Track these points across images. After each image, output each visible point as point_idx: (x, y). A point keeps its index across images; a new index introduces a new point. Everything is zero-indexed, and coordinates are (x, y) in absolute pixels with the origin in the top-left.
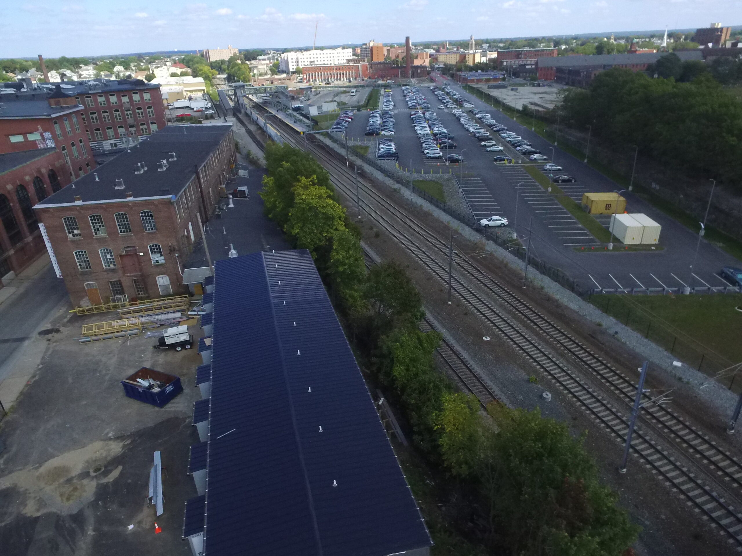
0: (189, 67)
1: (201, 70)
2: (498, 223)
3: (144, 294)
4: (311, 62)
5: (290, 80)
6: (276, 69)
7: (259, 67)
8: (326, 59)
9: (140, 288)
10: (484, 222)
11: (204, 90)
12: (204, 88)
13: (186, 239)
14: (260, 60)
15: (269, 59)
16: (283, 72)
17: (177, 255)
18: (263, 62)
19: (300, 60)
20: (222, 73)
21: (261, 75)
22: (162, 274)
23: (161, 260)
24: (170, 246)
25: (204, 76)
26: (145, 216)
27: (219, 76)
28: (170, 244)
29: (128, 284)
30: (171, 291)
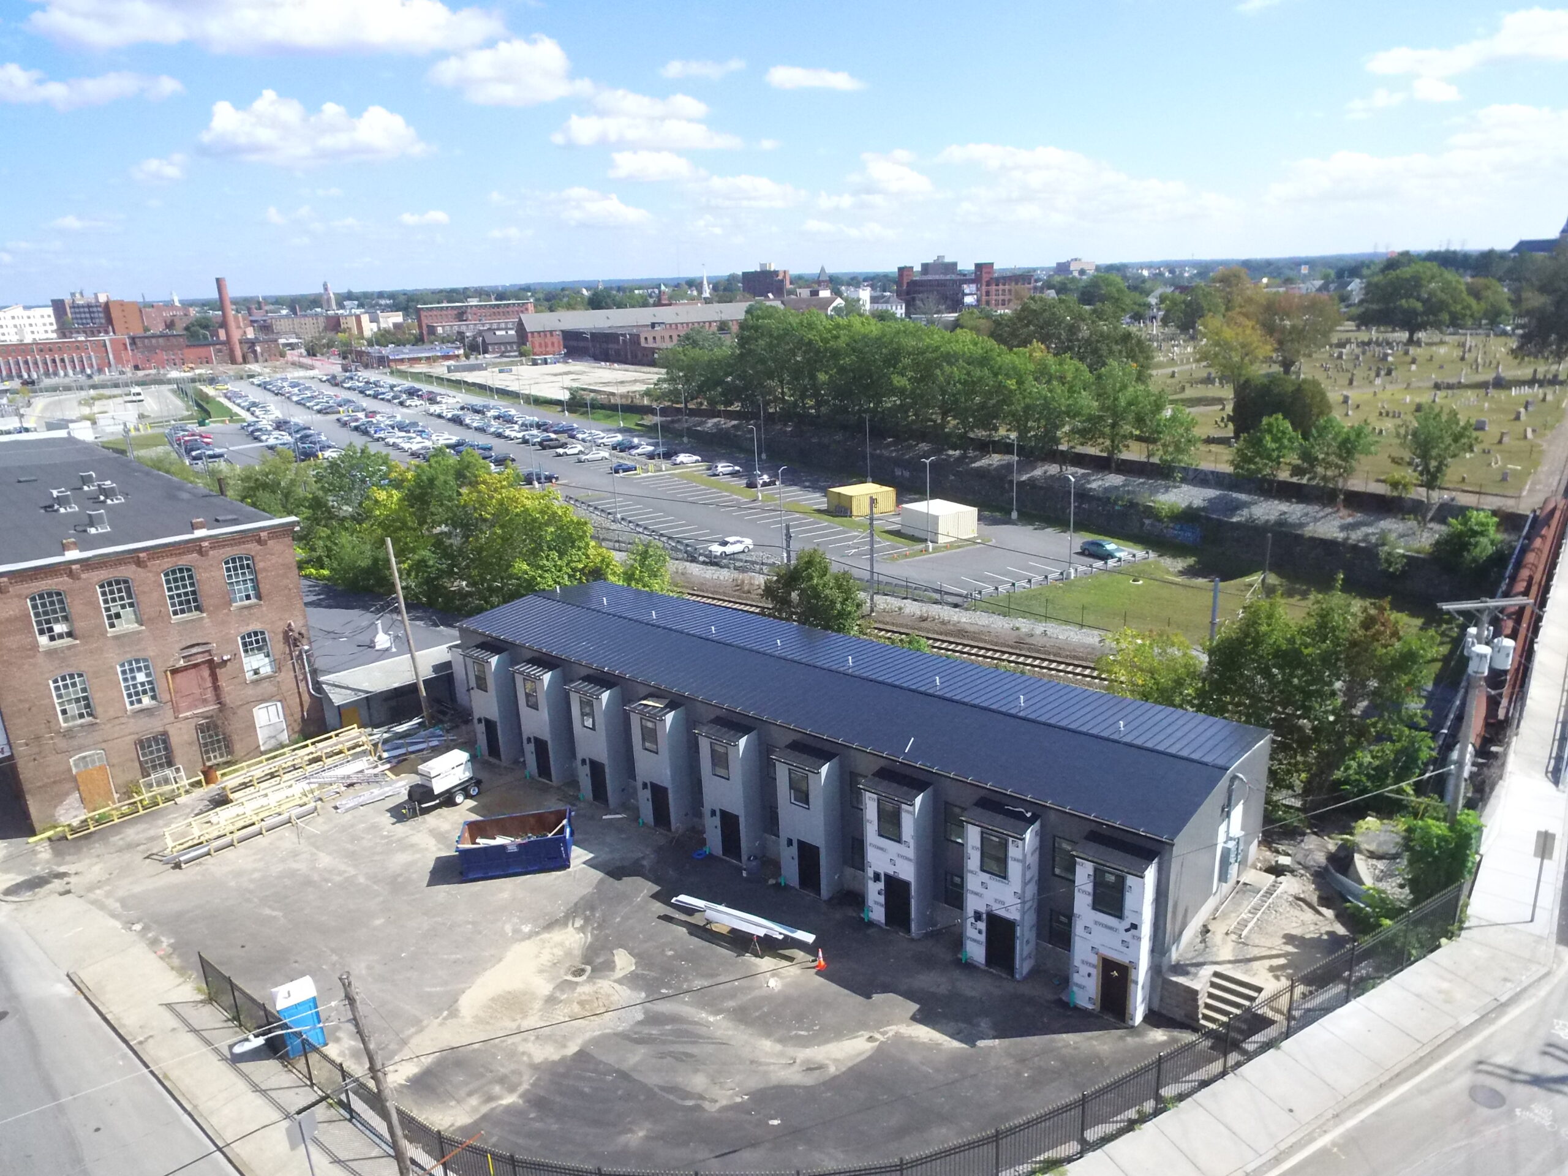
2: (741, 546)
3: (221, 756)
9: (212, 743)
17: (305, 648)
22: (266, 701)
23: (266, 667)
24: (291, 630)
26: (235, 569)
28: (291, 626)
29: (186, 737)
30: (284, 737)
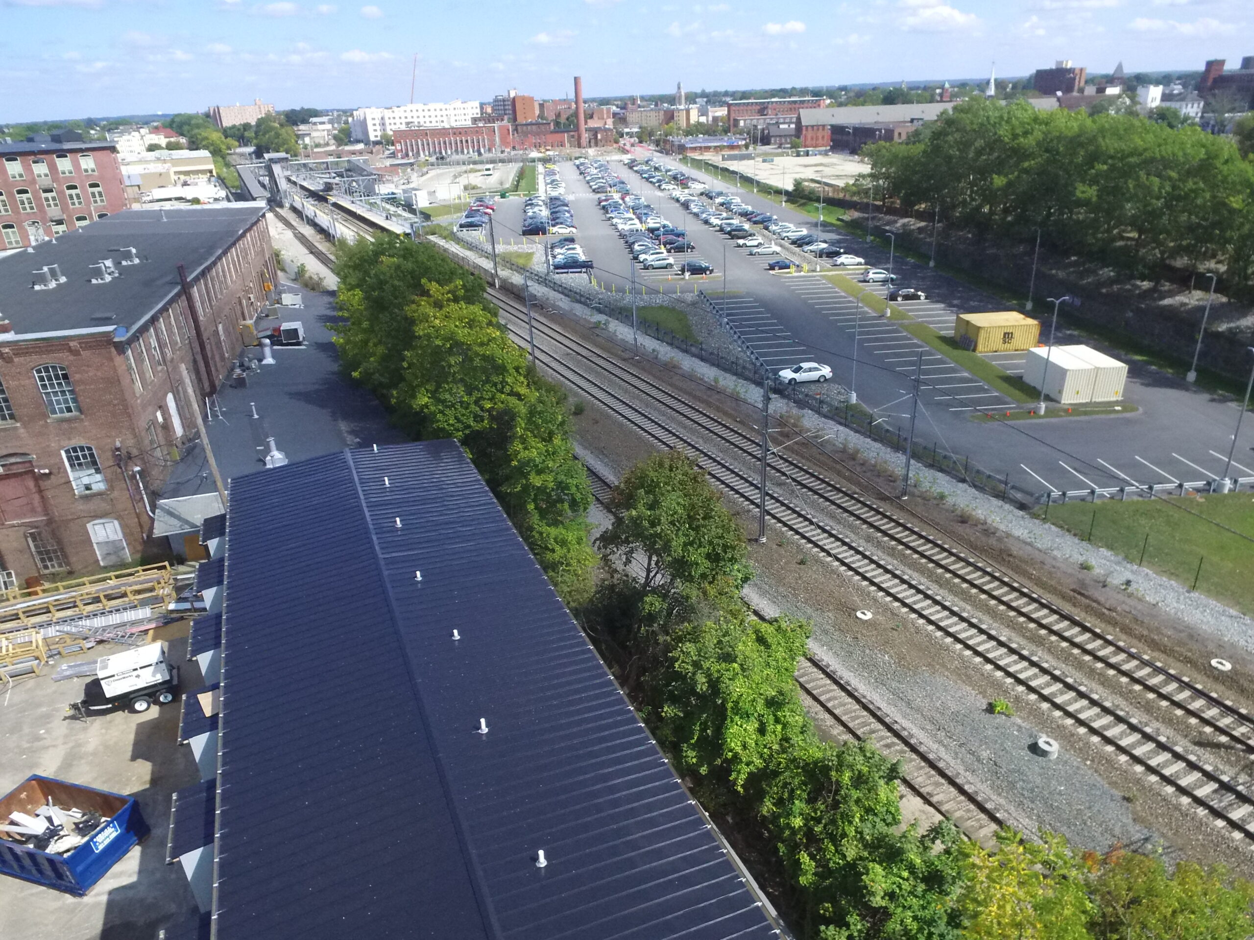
0: (182, 134)
1: (206, 138)
2: (814, 375)
3: (60, 566)
4: (408, 124)
5: (372, 153)
6: (345, 137)
7: (314, 134)
8: (433, 119)
9: (47, 552)
10: (787, 374)
11: (211, 172)
12: (211, 166)
13: (159, 430)
14: (315, 124)
15: (331, 122)
16: (358, 141)
17: (138, 469)
18: (320, 127)
19: (387, 122)
20: (246, 145)
21: (318, 145)
22: (101, 517)
23: (98, 483)
24: (118, 449)
25: (211, 148)
26: (50, 379)
27: (240, 150)
28: (118, 444)
29: (15, 544)
30: (127, 555)
